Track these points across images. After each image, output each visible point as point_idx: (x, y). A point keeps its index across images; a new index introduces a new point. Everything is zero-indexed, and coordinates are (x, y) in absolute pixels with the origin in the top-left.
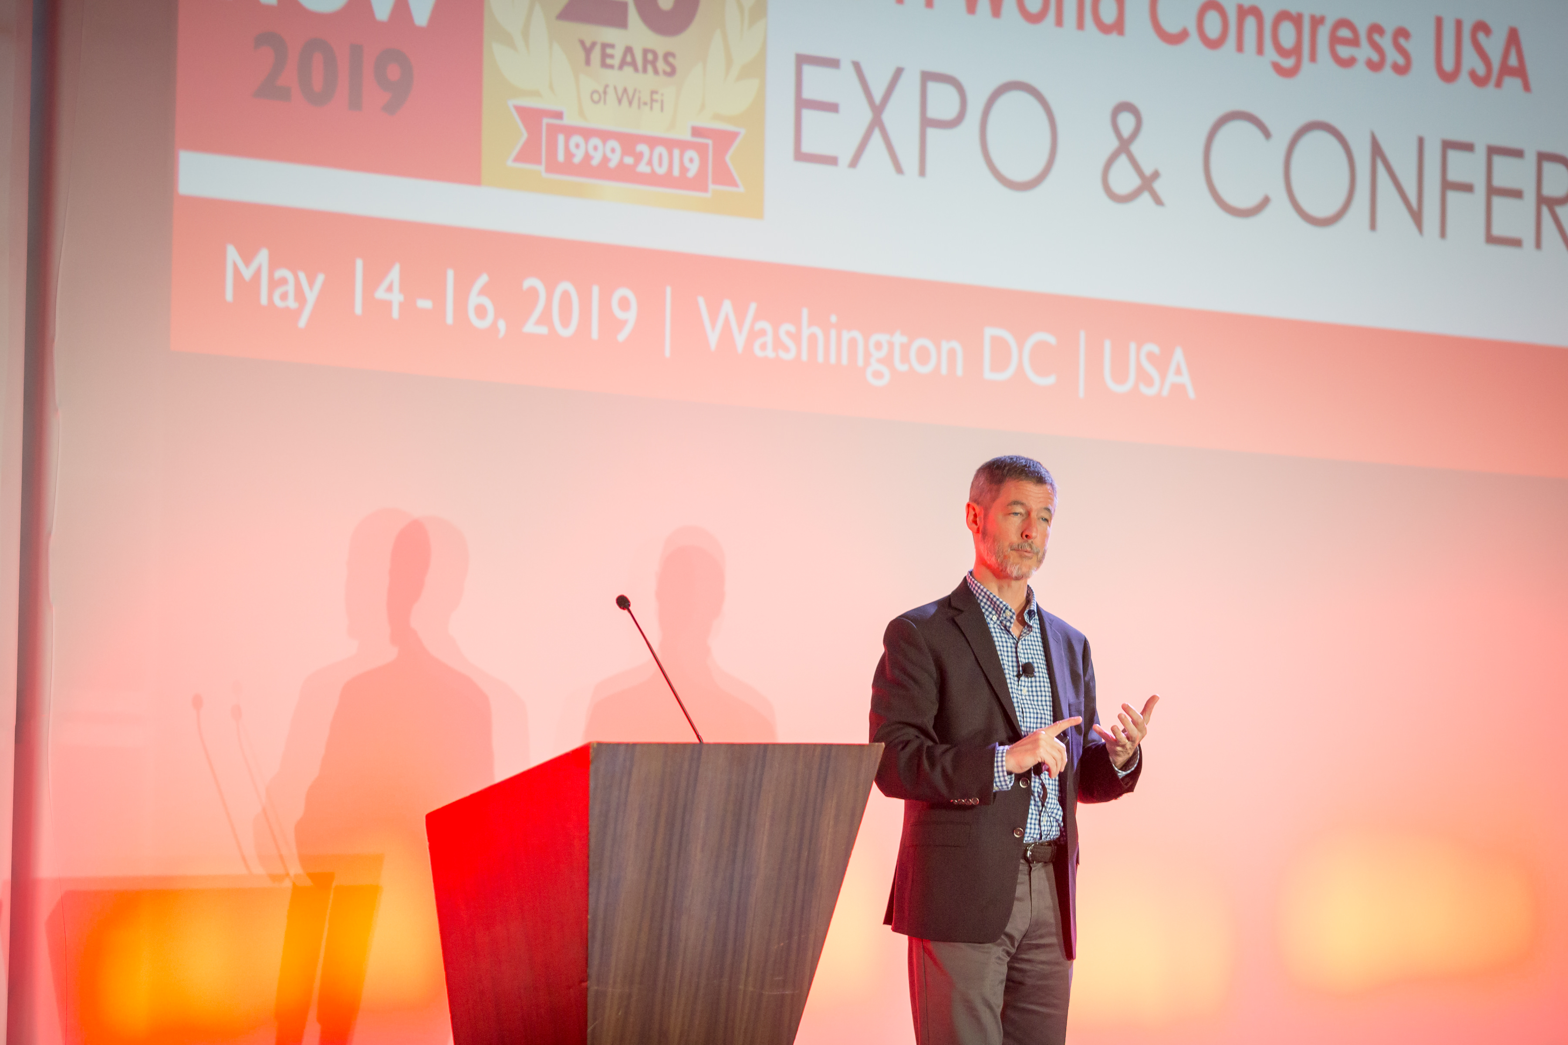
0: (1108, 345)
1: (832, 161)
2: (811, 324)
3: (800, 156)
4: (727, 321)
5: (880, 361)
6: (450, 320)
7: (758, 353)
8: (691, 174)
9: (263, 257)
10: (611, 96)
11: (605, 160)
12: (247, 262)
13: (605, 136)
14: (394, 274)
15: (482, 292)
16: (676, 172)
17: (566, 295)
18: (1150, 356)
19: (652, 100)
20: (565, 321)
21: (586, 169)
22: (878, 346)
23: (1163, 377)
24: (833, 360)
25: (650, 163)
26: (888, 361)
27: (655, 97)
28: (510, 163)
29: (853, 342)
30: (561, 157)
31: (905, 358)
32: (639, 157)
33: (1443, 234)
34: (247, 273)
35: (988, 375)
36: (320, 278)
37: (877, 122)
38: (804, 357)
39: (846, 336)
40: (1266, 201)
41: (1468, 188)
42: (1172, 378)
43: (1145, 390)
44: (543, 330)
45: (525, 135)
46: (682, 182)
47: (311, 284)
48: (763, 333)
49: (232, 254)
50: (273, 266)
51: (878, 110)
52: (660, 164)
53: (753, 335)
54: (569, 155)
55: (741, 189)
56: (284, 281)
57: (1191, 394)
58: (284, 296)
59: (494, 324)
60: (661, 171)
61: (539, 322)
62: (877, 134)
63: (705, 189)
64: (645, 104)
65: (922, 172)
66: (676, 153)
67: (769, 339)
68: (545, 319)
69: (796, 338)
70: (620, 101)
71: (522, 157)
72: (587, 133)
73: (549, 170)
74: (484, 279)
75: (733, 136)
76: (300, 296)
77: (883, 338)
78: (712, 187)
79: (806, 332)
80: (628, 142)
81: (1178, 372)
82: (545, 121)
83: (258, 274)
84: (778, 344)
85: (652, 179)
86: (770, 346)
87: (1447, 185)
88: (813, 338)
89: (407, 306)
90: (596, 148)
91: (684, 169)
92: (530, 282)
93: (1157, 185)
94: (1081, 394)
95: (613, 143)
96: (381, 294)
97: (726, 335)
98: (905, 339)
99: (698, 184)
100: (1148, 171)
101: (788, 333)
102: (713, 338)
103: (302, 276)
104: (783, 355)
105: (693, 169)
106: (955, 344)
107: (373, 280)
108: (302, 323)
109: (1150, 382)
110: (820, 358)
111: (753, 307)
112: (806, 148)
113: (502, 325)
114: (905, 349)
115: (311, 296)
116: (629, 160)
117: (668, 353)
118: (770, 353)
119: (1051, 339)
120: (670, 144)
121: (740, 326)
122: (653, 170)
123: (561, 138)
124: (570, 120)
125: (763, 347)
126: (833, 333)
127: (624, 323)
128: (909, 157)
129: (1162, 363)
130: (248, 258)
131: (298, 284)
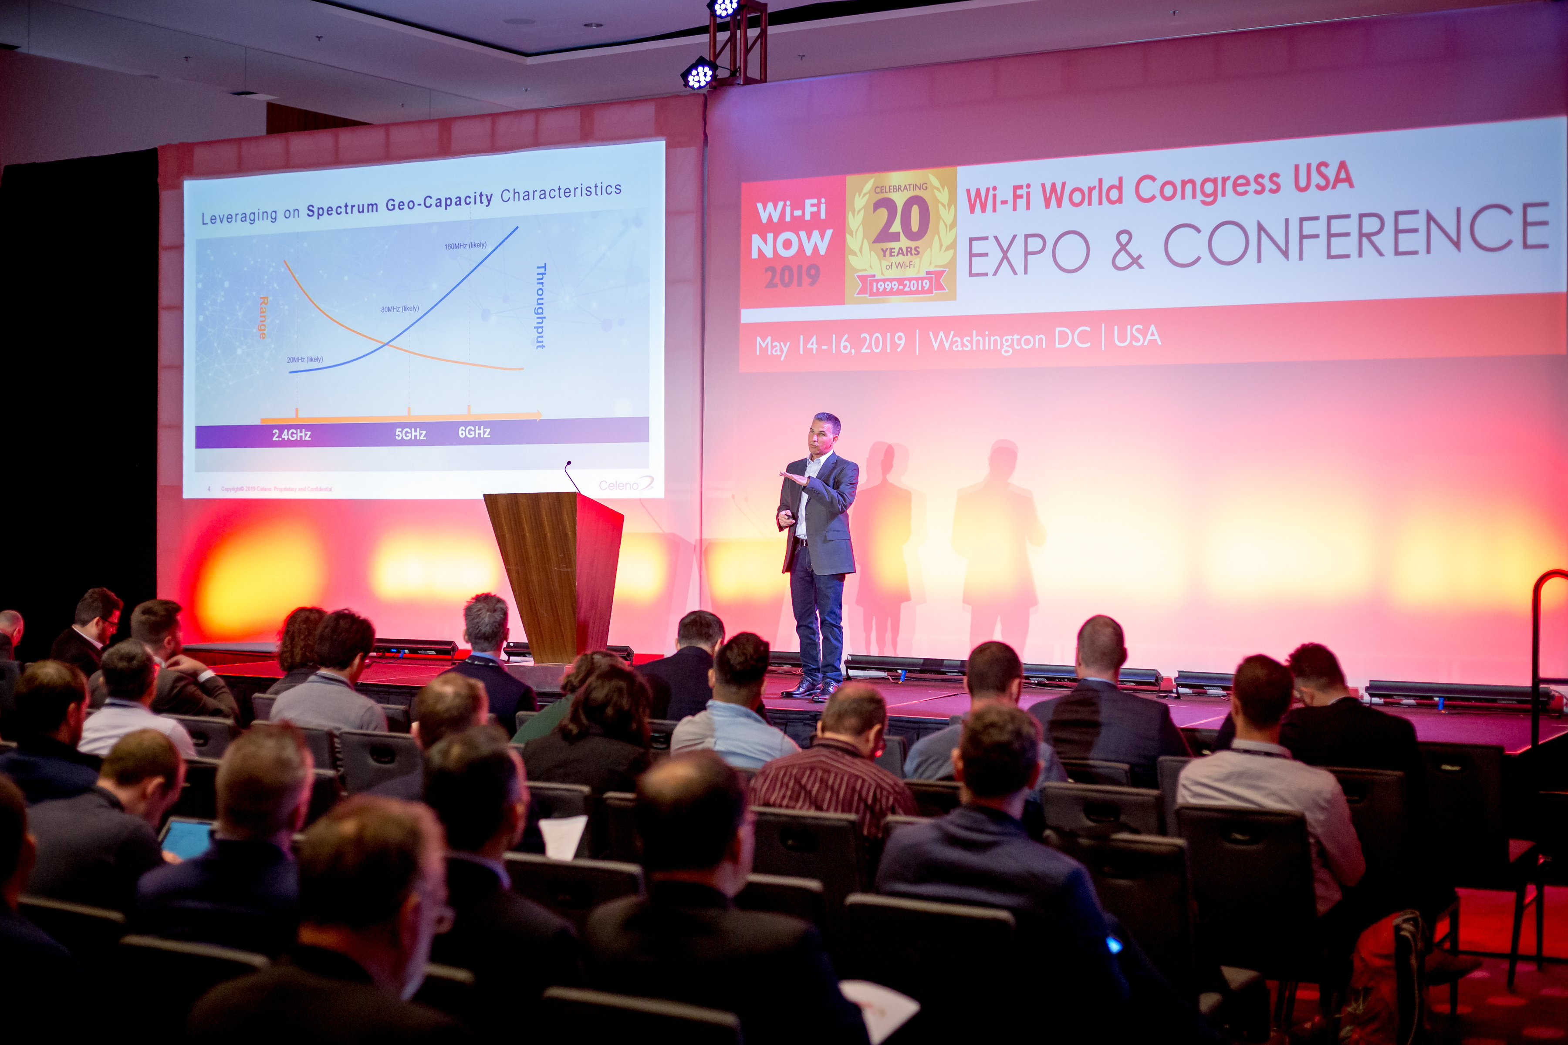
0: (1116, 328)
1: (986, 274)
2: (977, 335)
3: (971, 275)
4: (941, 339)
5: (1006, 346)
6: (834, 352)
7: (954, 349)
8: (926, 289)
9: (769, 339)
10: (894, 266)
11: (892, 288)
12: (764, 342)
13: (891, 280)
14: (814, 339)
15: (846, 341)
16: (920, 289)
17: (877, 338)
18: (1138, 330)
19: (910, 265)
20: (877, 348)
21: (885, 293)
22: (1007, 341)
23: (1144, 338)
24: (987, 348)
25: (909, 287)
26: (1011, 346)
27: (911, 263)
28: (855, 295)
29: (995, 341)
30: (875, 291)
31: (1019, 343)
32: (905, 286)
33: (1301, 258)
34: (764, 345)
35: (1057, 346)
36: (788, 343)
37: (1005, 257)
38: (974, 348)
39: (992, 338)
40: (1199, 259)
41: (1316, 236)
42: (1149, 337)
43: (1134, 343)
44: (869, 351)
45: (861, 285)
46: (923, 292)
47: (785, 346)
48: (957, 341)
49: (759, 339)
50: (772, 343)
51: (1005, 253)
52: (914, 287)
53: (952, 343)
54: (878, 289)
55: (947, 291)
56: (776, 346)
57: (1160, 343)
58: (776, 351)
59: (850, 350)
60: (914, 289)
61: (866, 349)
62: (1005, 261)
63: (932, 293)
64: (907, 266)
65: (1026, 272)
66: (920, 282)
67: (959, 343)
68: (869, 347)
69: (971, 342)
70: (897, 267)
71: (860, 293)
72: (884, 281)
73: (869, 296)
74: (846, 336)
75: (943, 272)
76: (782, 350)
77: (1009, 337)
78: (934, 292)
79: (975, 339)
80: (901, 281)
81: (1153, 334)
82: (868, 279)
83: (767, 345)
84: (963, 345)
85: (911, 293)
86: (959, 346)
87: (1302, 237)
88: (978, 341)
89: (819, 349)
90: (888, 285)
91: (923, 287)
92: (865, 335)
93: (1140, 261)
94: (1103, 349)
95: (896, 283)
96: (809, 346)
97: (942, 342)
98: (1019, 337)
99: (930, 291)
100: (1135, 256)
101: (967, 340)
102: (936, 346)
103: (782, 343)
104: (965, 348)
105: (927, 287)
106: (1042, 336)
107: (806, 342)
108: (782, 359)
109: (1138, 340)
110: (981, 348)
111: (952, 332)
112: (974, 271)
113: (853, 351)
114: (1019, 341)
115: (785, 350)
116: (901, 287)
117: (918, 353)
118: (960, 349)
119: (1088, 329)
120: (917, 279)
121: (947, 339)
122: (911, 289)
123: (875, 284)
124: (879, 277)
125: (957, 347)
126: (987, 338)
127: (899, 345)
128: (1019, 267)
129: (1144, 333)
130: (764, 340)
131: (781, 346)
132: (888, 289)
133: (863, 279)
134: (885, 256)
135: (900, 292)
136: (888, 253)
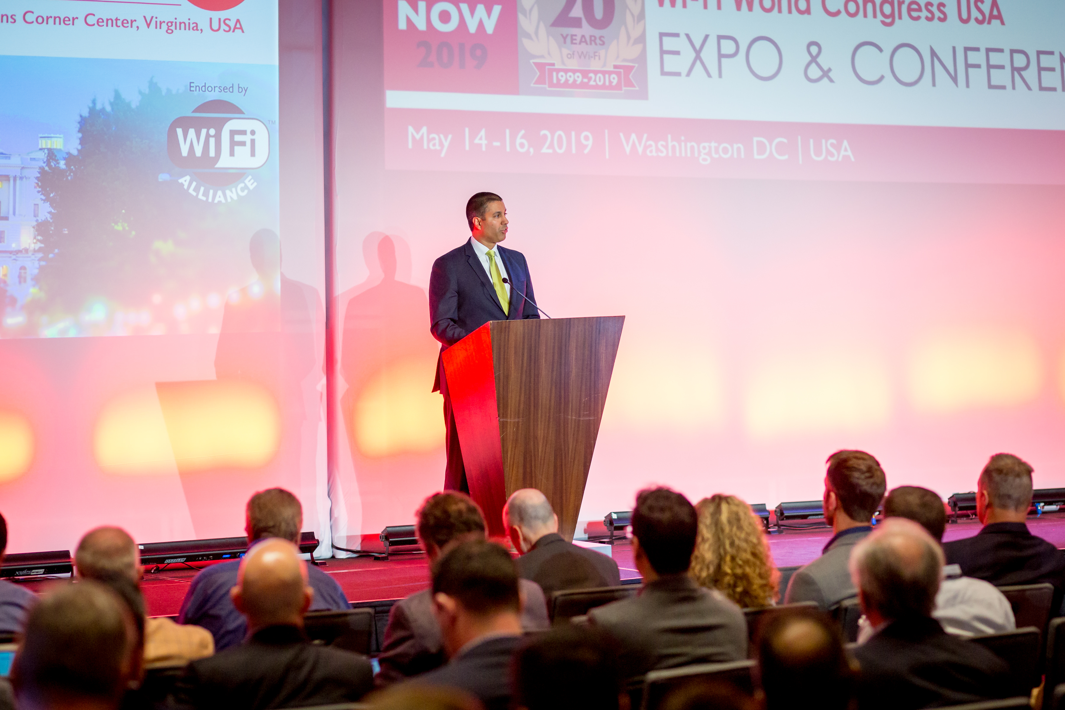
0: (812, 141)
1: (678, 74)
2: (672, 141)
3: (663, 73)
4: (634, 142)
5: (705, 154)
6: (508, 149)
7: (649, 154)
8: (614, 84)
9: (424, 130)
10: (576, 55)
12: (418, 132)
14: (483, 133)
15: (522, 137)
16: (607, 83)
17: (560, 136)
18: (832, 145)
19: (595, 56)
20: (560, 147)
22: (704, 148)
23: (839, 154)
24: (683, 155)
26: (709, 154)
27: (596, 54)
28: (532, 85)
29: (692, 147)
30: (555, 81)
31: (717, 151)
32: (590, 79)
33: (968, 86)
34: (418, 137)
35: (756, 157)
36: (450, 137)
37: (698, 57)
38: (670, 154)
39: (689, 145)
40: (882, 77)
41: (978, 66)
42: (843, 153)
43: (830, 158)
44: (550, 151)
45: (538, 74)
46: (611, 87)
47: (446, 139)
48: (651, 146)
49: (411, 129)
50: (429, 132)
51: (698, 52)
54: (558, 80)
56: (434, 139)
57: (853, 159)
58: (434, 145)
59: (528, 150)
60: (600, 83)
61: (548, 148)
62: (698, 62)
63: (621, 89)
64: (592, 57)
65: (720, 76)
66: (607, 76)
67: (654, 148)
68: (551, 146)
69: (666, 147)
70: (580, 57)
71: (537, 82)
72: (566, 71)
74: (523, 132)
75: (632, 67)
76: (441, 144)
77: (706, 144)
78: (624, 88)
79: (670, 145)
80: (585, 73)
82: (547, 67)
83: (422, 137)
84: (658, 150)
85: (596, 87)
86: (654, 151)
87: (968, 66)
88: (674, 147)
89: (489, 145)
90: (570, 77)
91: (610, 82)
92: (544, 132)
93: (831, 74)
94: (801, 162)
95: (578, 74)
96: (477, 141)
97: (634, 147)
98: (716, 144)
99: (618, 87)
100: (826, 68)
101: (662, 145)
102: (628, 149)
103: (442, 136)
104: (660, 154)
105: (615, 82)
106: (740, 145)
107: (473, 136)
108: (443, 155)
109: (832, 155)
110: (678, 154)
111: (645, 136)
112: (666, 69)
113: (532, 150)
114: (717, 148)
115: (446, 144)
116: (585, 80)
117: (607, 157)
118: (654, 154)
119: (785, 140)
120: (604, 73)
121: (640, 143)
122: (596, 83)
123: (555, 74)
124: (558, 66)
125: (651, 151)
126: (683, 144)
127: (586, 146)
128: (713, 69)
129: (838, 147)
130: (418, 131)
131: (440, 139)
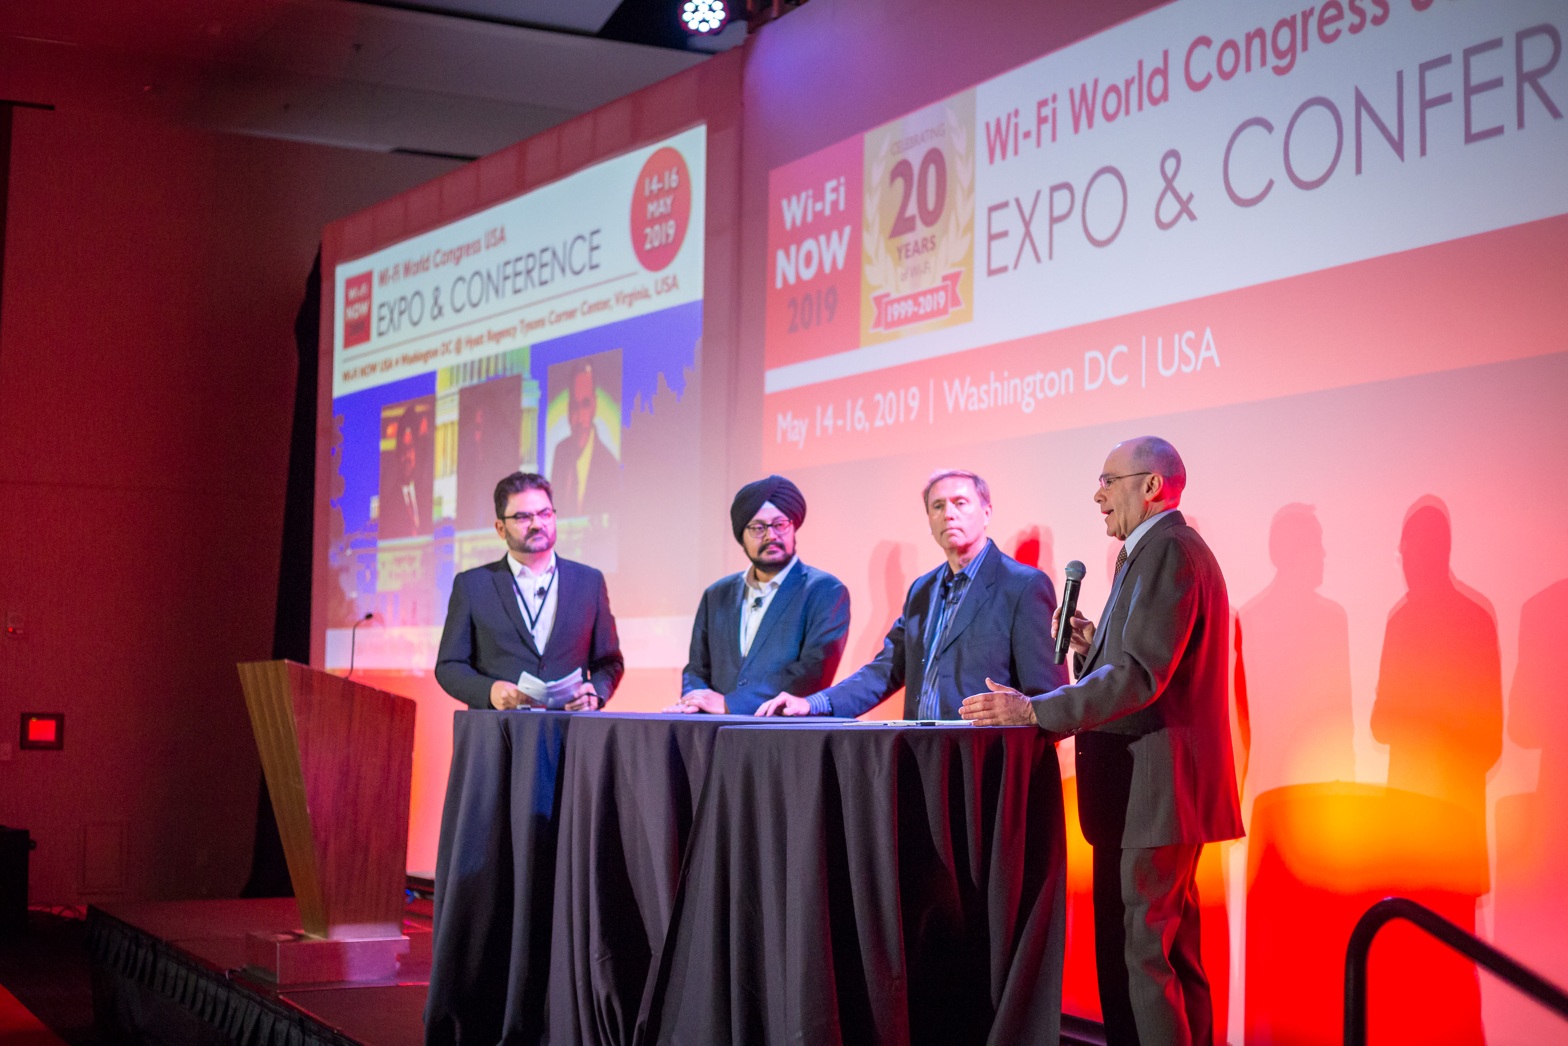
0: (1160, 342)
1: (1006, 269)
2: (994, 381)
3: (991, 272)
4: (957, 392)
5: (1028, 395)
6: (849, 428)
7: (970, 407)
8: (941, 306)
9: (789, 416)
10: (909, 273)
11: (906, 312)
12: (785, 420)
13: (906, 299)
14: (830, 411)
15: (860, 409)
16: (935, 307)
17: (891, 401)
18: (1189, 342)
19: (926, 268)
20: (890, 416)
21: (900, 321)
22: (1028, 385)
23: (1197, 355)
24: (1006, 401)
25: (924, 306)
27: (927, 265)
28: (870, 331)
29: (1015, 387)
30: (890, 319)
31: (1042, 389)
32: (920, 305)
33: (1423, 152)
34: (784, 426)
35: (1088, 387)
36: (807, 421)
37: (1028, 234)
38: (992, 404)
39: (1012, 383)
40: (1271, 184)
41: (1449, 99)
42: (1204, 354)
43: (1184, 368)
44: (882, 423)
45: (876, 312)
46: (939, 312)
47: (804, 425)
48: (973, 394)
49: (780, 417)
50: (792, 421)
51: (1027, 224)
52: (929, 306)
53: (968, 398)
54: (892, 315)
55: (964, 306)
56: (795, 426)
57: (1217, 363)
58: (795, 434)
59: (864, 426)
60: (929, 309)
61: (880, 420)
62: (1027, 240)
63: (948, 313)
64: (923, 271)
65: (1051, 257)
66: (935, 295)
67: (975, 398)
68: (883, 418)
69: (988, 393)
70: (912, 275)
71: (875, 325)
72: (899, 300)
73: (884, 330)
74: (861, 401)
75: (958, 274)
76: (800, 433)
77: (1031, 378)
78: (950, 310)
79: (993, 388)
80: (915, 298)
81: (1208, 348)
82: (884, 300)
84: (980, 400)
85: (928, 316)
86: (976, 402)
87: (1426, 104)
88: (996, 390)
89: (835, 425)
90: (903, 307)
91: (938, 304)
92: (879, 397)
93: (1190, 205)
94: (1144, 384)
95: (910, 302)
96: (826, 422)
97: (957, 400)
98: (1042, 375)
99: (946, 310)
100: (1186, 197)
101: (984, 391)
102: (950, 405)
103: (801, 421)
104: (981, 405)
105: (942, 302)
106: (1068, 371)
107: (823, 417)
108: (801, 446)
109: (1188, 361)
110: (1000, 402)
111: (968, 379)
112: (993, 266)
113: (867, 426)
115: (804, 430)
116: (916, 309)
117: (932, 421)
118: (976, 407)
119: (1126, 349)
120: (933, 291)
121: (963, 393)
122: (926, 310)
123: (890, 308)
124: (894, 295)
125: (973, 404)
127: (914, 408)
129: (1197, 346)
130: (785, 417)
131: (800, 426)
132: (903, 313)
133: (878, 300)
134: (900, 258)
135: (916, 318)
136: (904, 252)
